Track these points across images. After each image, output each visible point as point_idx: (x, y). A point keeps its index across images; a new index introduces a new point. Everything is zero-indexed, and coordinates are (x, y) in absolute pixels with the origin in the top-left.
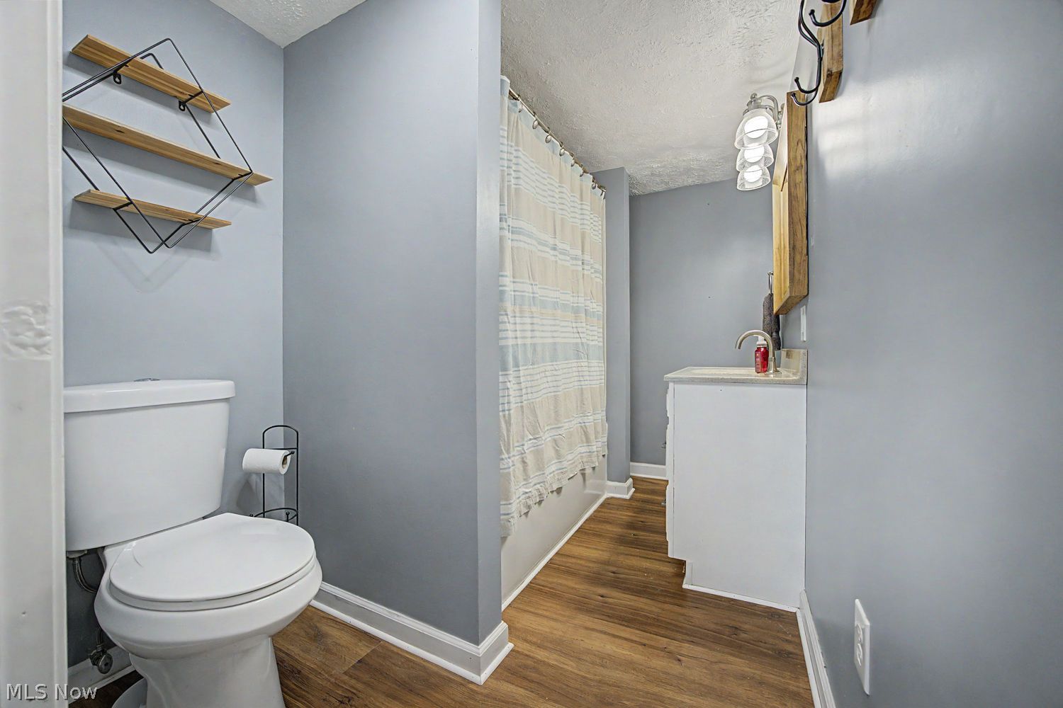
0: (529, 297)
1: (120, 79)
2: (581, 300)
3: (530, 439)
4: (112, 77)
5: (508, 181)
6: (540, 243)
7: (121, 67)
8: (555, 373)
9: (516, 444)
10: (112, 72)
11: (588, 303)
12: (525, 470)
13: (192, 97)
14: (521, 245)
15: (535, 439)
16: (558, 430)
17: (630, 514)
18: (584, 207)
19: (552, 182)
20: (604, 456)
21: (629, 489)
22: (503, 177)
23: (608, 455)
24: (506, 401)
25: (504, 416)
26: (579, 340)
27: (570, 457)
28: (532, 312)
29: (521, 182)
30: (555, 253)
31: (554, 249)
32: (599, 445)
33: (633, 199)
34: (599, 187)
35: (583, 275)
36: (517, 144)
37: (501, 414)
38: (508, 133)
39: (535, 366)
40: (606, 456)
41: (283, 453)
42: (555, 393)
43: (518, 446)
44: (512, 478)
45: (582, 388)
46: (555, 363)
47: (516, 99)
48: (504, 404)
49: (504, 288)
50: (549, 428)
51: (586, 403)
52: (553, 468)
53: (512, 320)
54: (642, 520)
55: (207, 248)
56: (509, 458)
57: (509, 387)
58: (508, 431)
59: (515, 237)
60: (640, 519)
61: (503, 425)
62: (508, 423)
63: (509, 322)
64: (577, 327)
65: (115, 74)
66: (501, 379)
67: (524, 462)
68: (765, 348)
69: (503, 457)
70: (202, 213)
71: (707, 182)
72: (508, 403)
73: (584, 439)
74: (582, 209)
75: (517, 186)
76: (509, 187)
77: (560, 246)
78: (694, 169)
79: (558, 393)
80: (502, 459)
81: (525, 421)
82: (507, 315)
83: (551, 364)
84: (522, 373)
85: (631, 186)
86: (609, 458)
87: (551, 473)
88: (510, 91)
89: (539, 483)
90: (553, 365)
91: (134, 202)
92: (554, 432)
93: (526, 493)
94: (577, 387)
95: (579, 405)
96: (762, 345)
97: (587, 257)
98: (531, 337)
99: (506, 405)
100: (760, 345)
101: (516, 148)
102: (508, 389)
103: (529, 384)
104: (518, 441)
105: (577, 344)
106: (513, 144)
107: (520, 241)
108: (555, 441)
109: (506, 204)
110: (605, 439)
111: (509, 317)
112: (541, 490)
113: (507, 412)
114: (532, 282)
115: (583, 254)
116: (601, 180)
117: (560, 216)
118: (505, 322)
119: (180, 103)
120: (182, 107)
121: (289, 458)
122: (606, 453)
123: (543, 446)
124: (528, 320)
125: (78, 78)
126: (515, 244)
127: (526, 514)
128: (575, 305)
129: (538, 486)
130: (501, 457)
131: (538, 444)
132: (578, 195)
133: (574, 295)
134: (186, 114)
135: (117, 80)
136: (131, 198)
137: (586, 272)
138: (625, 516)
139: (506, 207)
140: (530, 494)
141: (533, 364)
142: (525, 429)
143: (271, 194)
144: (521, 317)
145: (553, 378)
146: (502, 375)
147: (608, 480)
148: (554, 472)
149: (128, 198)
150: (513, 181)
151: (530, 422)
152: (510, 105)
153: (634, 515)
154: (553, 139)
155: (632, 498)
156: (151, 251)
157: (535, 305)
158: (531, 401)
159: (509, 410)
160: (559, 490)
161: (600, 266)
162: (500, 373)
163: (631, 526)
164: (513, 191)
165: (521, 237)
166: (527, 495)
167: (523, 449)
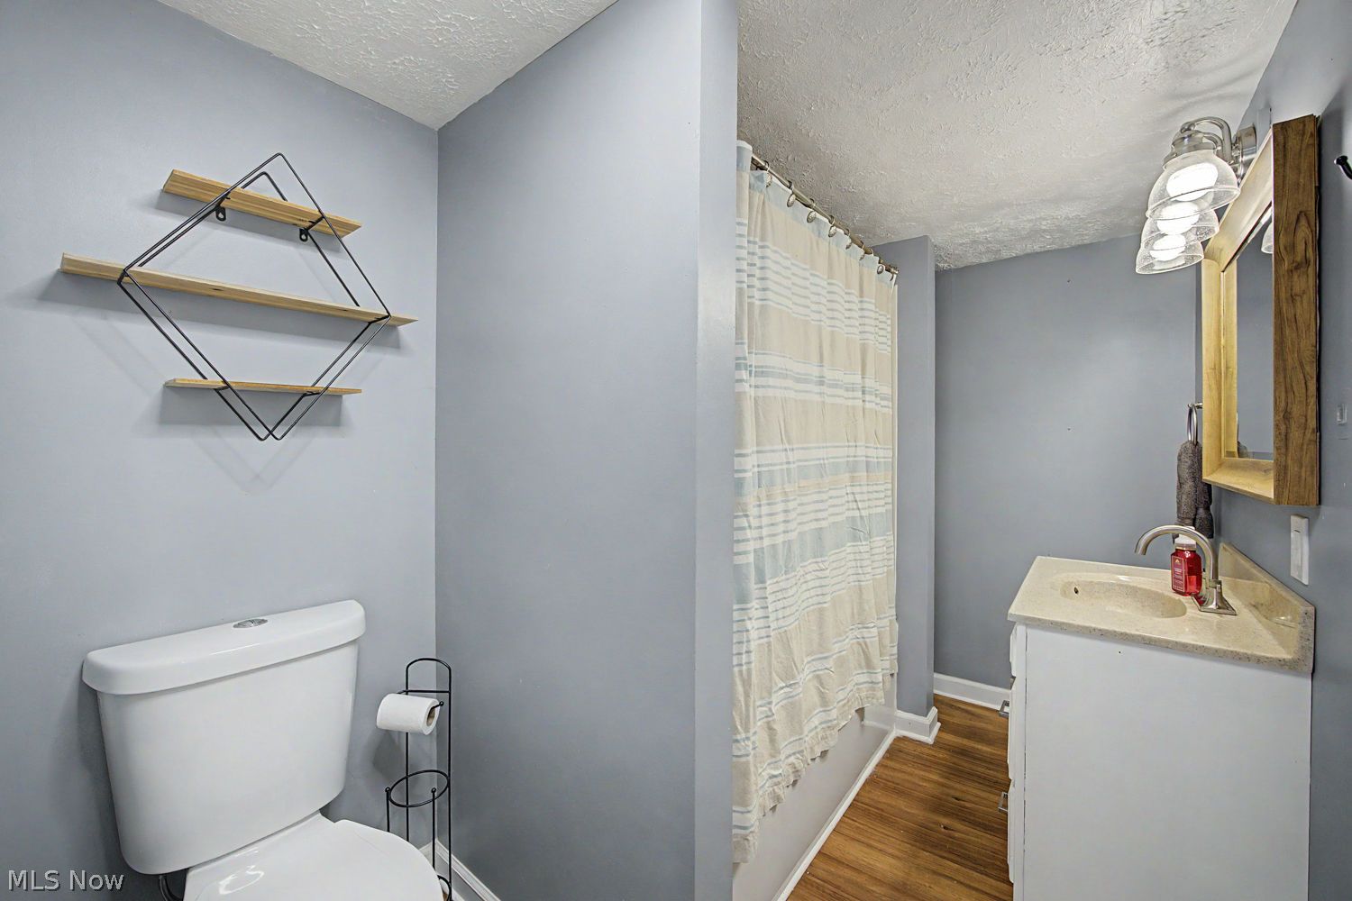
0: (782, 470)
1: (224, 214)
2: (861, 451)
3: (782, 688)
4: (214, 213)
5: (749, 297)
6: (798, 381)
7: (222, 199)
8: (820, 574)
9: (758, 703)
10: (213, 207)
11: (871, 452)
12: (772, 741)
13: (314, 223)
14: (770, 392)
15: (787, 686)
16: (824, 661)
17: (935, 777)
18: (866, 306)
19: (817, 281)
20: (892, 675)
21: (931, 726)
22: (740, 292)
23: (898, 674)
24: (744, 650)
25: (741, 672)
26: (857, 513)
27: (841, 696)
28: (786, 493)
29: (769, 294)
30: (824, 388)
31: (821, 383)
32: (885, 665)
33: (940, 275)
34: (888, 270)
35: (864, 409)
36: (763, 239)
37: (736, 669)
38: (749, 228)
39: (790, 576)
40: (896, 675)
41: (429, 702)
42: (820, 606)
43: (761, 706)
44: (752, 769)
45: (860, 586)
46: (819, 560)
47: (762, 168)
48: (740, 654)
49: (741, 475)
50: (809, 659)
51: (867, 608)
52: (816, 721)
53: (755, 523)
54: (958, 794)
55: (337, 422)
56: (748, 738)
57: (749, 627)
58: (747, 695)
59: (761, 381)
60: (952, 792)
61: (740, 689)
62: (747, 683)
63: (750, 527)
64: (853, 493)
65: (219, 209)
66: (736, 615)
67: (770, 728)
68: (1193, 552)
69: (739, 737)
70: (322, 384)
71: (1066, 246)
72: (747, 652)
73: (863, 663)
74: (862, 309)
75: (765, 302)
76: (751, 305)
77: (829, 375)
78: (1044, 231)
79: (825, 605)
80: (737, 741)
81: (774, 662)
82: (747, 516)
83: (814, 560)
84: (769, 590)
85: (938, 258)
86: (900, 677)
87: (811, 731)
88: (753, 159)
89: (794, 754)
90: (816, 562)
91: (233, 385)
92: (818, 665)
93: (775, 776)
94: (853, 584)
95: (855, 611)
96: (1188, 546)
97: (869, 383)
98: (784, 532)
99: (744, 656)
100: (1182, 545)
101: (760, 244)
102: (748, 631)
103: (780, 605)
104: (762, 698)
105: (853, 518)
106: (757, 240)
107: (769, 386)
108: (818, 677)
109: (746, 341)
110: (895, 650)
111: (751, 518)
112: (797, 765)
113: (744, 667)
114: (787, 446)
115: (863, 378)
116: (890, 256)
117: (829, 329)
118: (743, 529)
119: (302, 232)
120: (304, 237)
121: (437, 710)
122: (895, 671)
123: (801, 695)
124: (780, 507)
125: (171, 222)
126: (761, 392)
127: (774, 809)
128: (851, 459)
129: (792, 759)
130: (734, 737)
131: (794, 693)
132: (856, 291)
133: (851, 444)
134: (310, 245)
135: (221, 216)
136: (228, 380)
137: (868, 405)
138: (929, 781)
139: (746, 347)
140: (779, 779)
141: (786, 573)
142: (774, 674)
143: (420, 336)
144: (769, 504)
145: (817, 583)
146: (738, 610)
147: (899, 708)
148: (816, 727)
149: (225, 381)
150: (757, 294)
151: (781, 663)
152: (753, 180)
153: (941, 780)
154: (818, 216)
155: (938, 743)
156: (262, 437)
157: (790, 482)
158: (783, 630)
159: (749, 663)
160: (824, 754)
161: (888, 388)
162: (735, 607)
163: (938, 805)
164: (757, 311)
165: (771, 381)
166: (775, 780)
167: (770, 710)
